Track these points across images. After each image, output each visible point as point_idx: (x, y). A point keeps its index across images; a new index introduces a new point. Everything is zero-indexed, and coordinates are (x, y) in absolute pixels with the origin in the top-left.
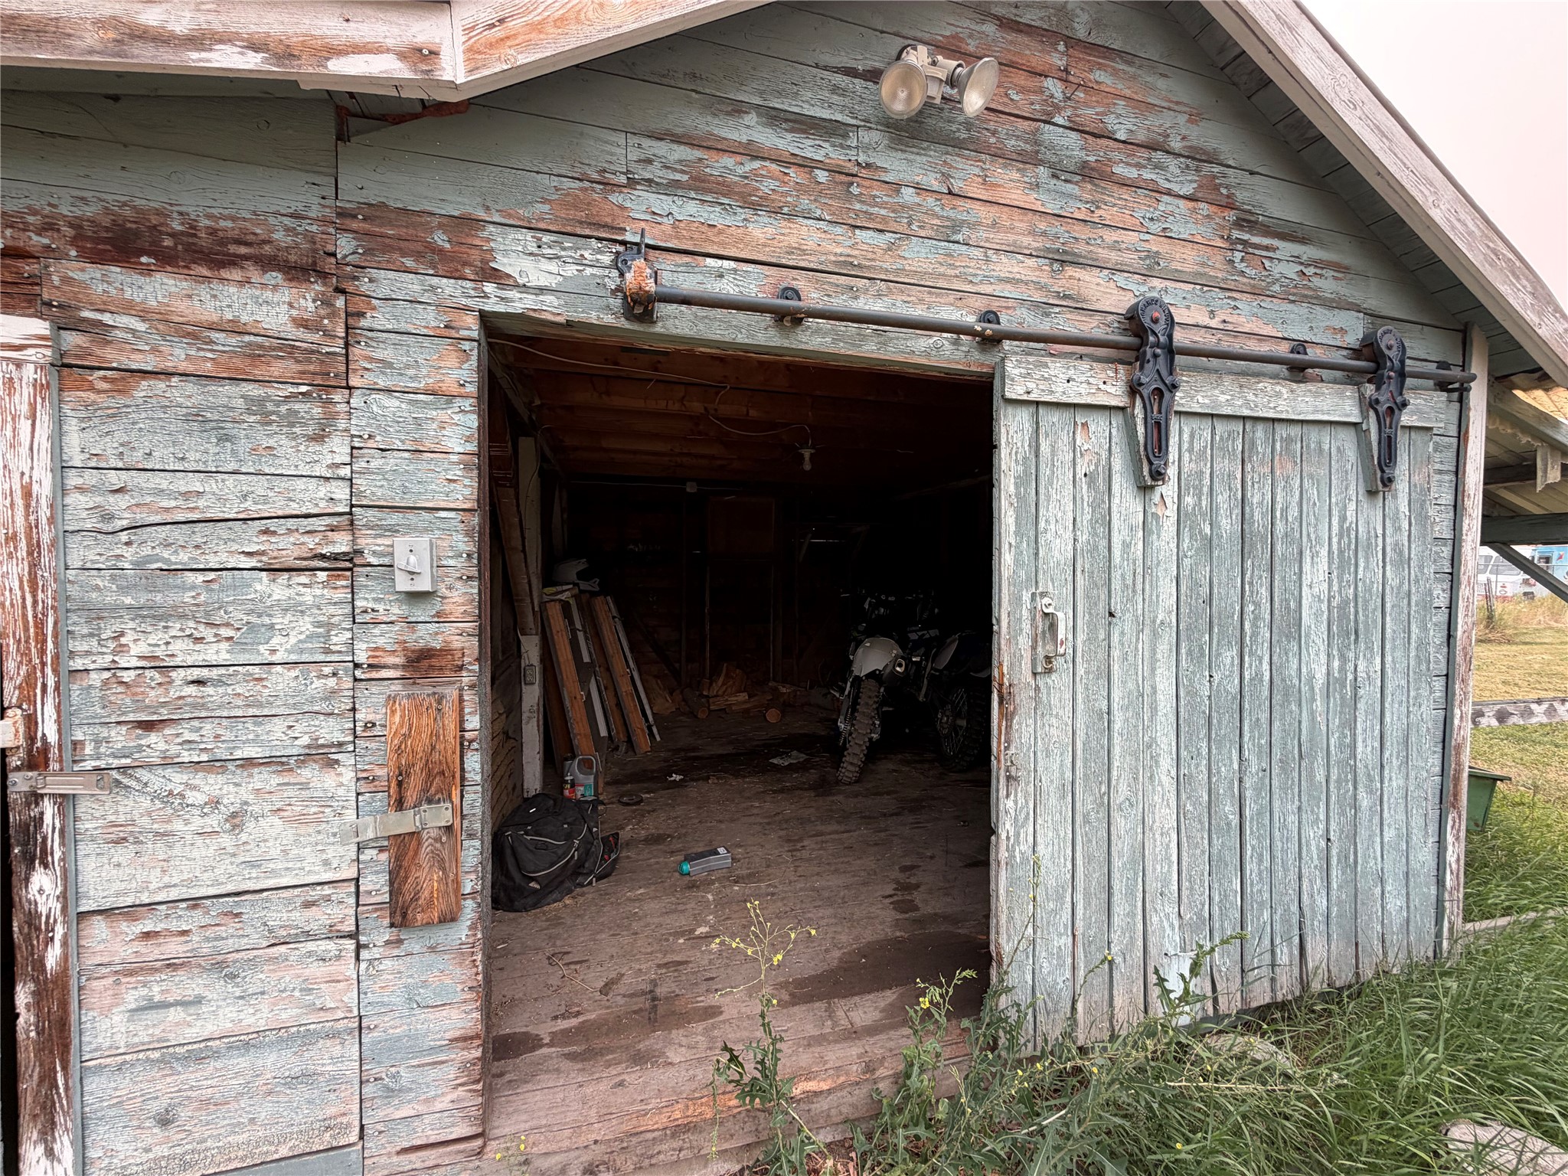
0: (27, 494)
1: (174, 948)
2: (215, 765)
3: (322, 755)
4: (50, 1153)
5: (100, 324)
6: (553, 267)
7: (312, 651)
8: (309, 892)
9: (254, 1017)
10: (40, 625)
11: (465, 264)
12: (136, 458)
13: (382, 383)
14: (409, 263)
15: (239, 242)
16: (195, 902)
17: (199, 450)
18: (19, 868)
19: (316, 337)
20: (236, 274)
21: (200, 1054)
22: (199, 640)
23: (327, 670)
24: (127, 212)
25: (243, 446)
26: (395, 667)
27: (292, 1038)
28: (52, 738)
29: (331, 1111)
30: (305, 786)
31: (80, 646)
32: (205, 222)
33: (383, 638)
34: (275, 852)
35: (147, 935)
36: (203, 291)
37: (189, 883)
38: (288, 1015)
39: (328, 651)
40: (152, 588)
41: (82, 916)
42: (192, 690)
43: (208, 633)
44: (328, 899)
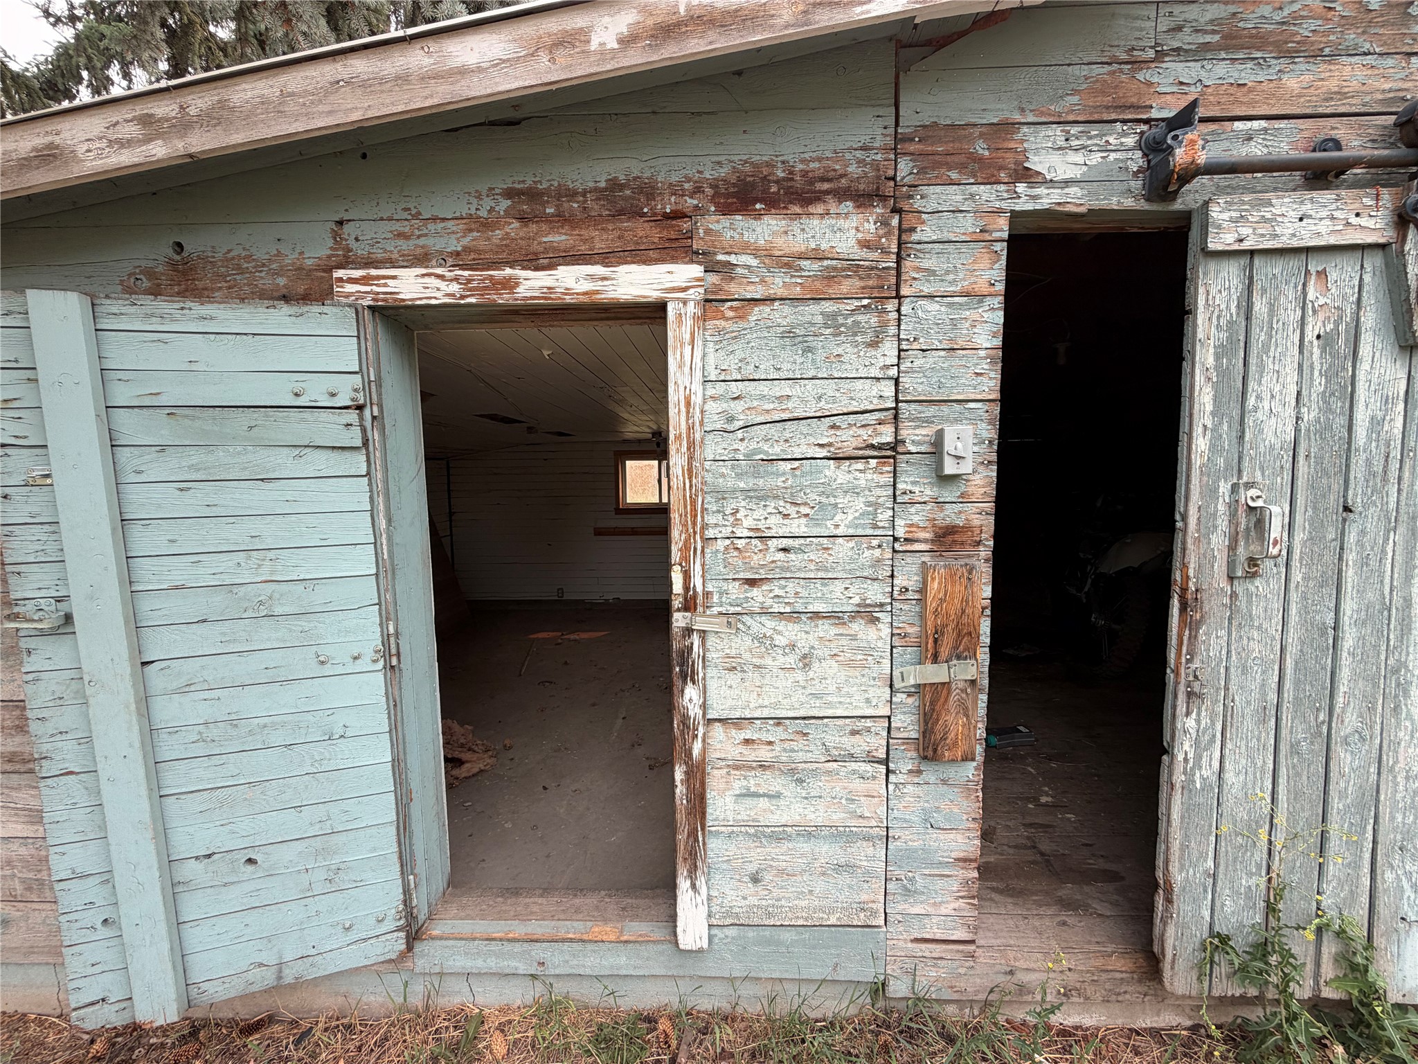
0: (688, 404)
1: (764, 754)
2: (793, 616)
3: (867, 613)
4: (693, 886)
5: (729, 263)
6: (1079, 158)
7: (863, 526)
8: (856, 724)
9: (817, 815)
10: (694, 503)
11: (1001, 168)
12: (748, 371)
13: (927, 290)
14: (954, 175)
15: (823, 179)
16: (779, 721)
17: (790, 362)
18: (678, 682)
19: (875, 255)
20: (819, 208)
21: (779, 835)
22: (786, 516)
23: (875, 542)
24: (748, 168)
25: (820, 355)
26: (925, 541)
27: (840, 835)
28: (699, 589)
29: (864, 897)
30: (854, 638)
31: (710, 519)
32: (800, 166)
33: (917, 515)
34: (832, 688)
35: (747, 742)
36: (796, 226)
37: (776, 705)
38: (838, 817)
39: (875, 527)
40: (756, 475)
41: (710, 721)
42: (781, 555)
43: (792, 510)
44: (868, 730)
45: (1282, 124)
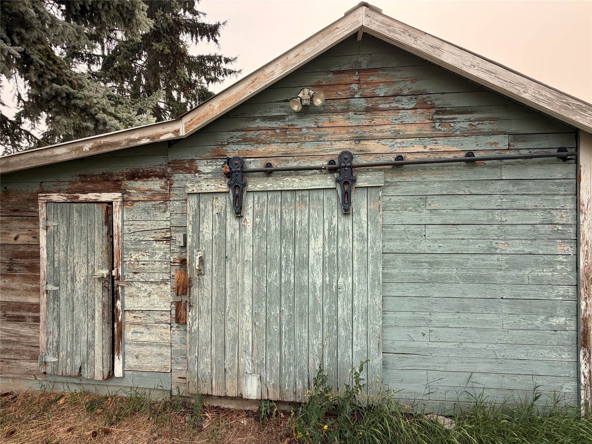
0: (118, 227)
1: (139, 321)
2: (146, 282)
3: (164, 282)
4: (119, 358)
5: (129, 192)
6: (210, 167)
7: (163, 259)
8: (162, 313)
9: (152, 339)
10: (119, 252)
11: (192, 170)
12: (134, 218)
13: (176, 199)
14: (181, 172)
15: (151, 172)
16: (142, 311)
17: (144, 216)
18: (115, 299)
19: (164, 190)
20: (151, 179)
21: (143, 344)
22: (144, 256)
23: (165, 263)
24: (134, 170)
25: (152, 214)
26: (178, 263)
27: (158, 345)
28: (121, 274)
29: (166, 364)
30: (161, 288)
31: (125, 256)
32: (146, 169)
33: (176, 256)
34: (156, 303)
35: (135, 317)
36: (145, 183)
37: (142, 307)
38: (158, 339)
39: (166, 259)
40: (136, 245)
41: (125, 311)
42: (142, 266)
43: (145, 254)
44: (165, 314)
45: (258, 159)
